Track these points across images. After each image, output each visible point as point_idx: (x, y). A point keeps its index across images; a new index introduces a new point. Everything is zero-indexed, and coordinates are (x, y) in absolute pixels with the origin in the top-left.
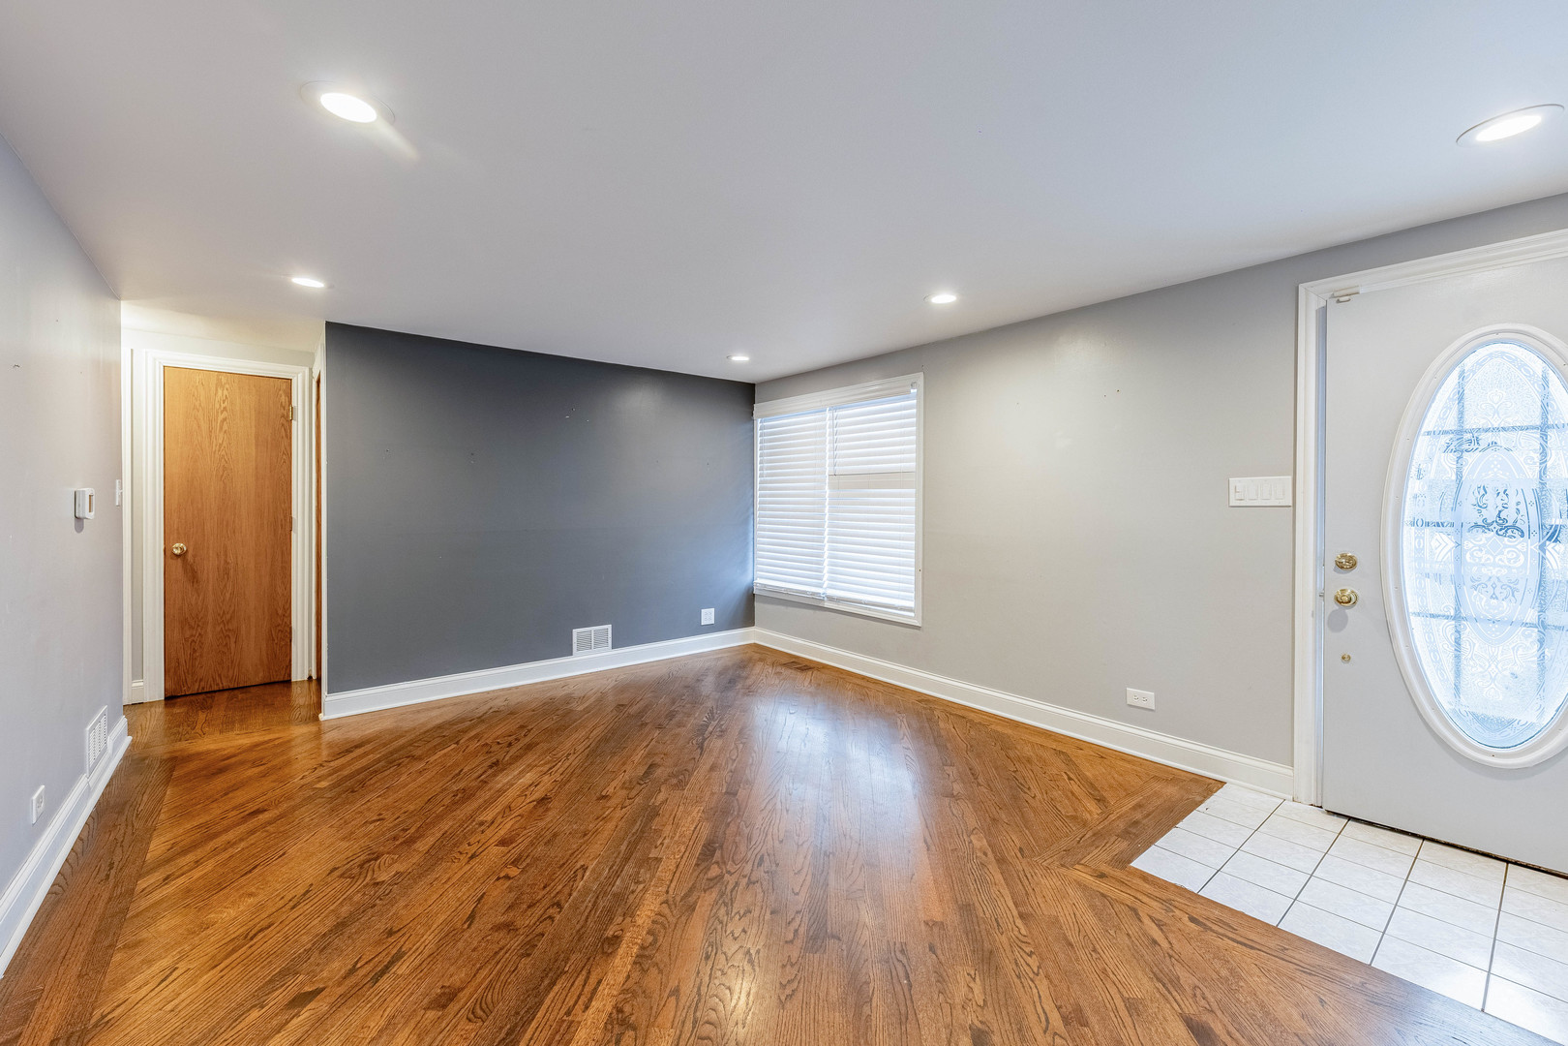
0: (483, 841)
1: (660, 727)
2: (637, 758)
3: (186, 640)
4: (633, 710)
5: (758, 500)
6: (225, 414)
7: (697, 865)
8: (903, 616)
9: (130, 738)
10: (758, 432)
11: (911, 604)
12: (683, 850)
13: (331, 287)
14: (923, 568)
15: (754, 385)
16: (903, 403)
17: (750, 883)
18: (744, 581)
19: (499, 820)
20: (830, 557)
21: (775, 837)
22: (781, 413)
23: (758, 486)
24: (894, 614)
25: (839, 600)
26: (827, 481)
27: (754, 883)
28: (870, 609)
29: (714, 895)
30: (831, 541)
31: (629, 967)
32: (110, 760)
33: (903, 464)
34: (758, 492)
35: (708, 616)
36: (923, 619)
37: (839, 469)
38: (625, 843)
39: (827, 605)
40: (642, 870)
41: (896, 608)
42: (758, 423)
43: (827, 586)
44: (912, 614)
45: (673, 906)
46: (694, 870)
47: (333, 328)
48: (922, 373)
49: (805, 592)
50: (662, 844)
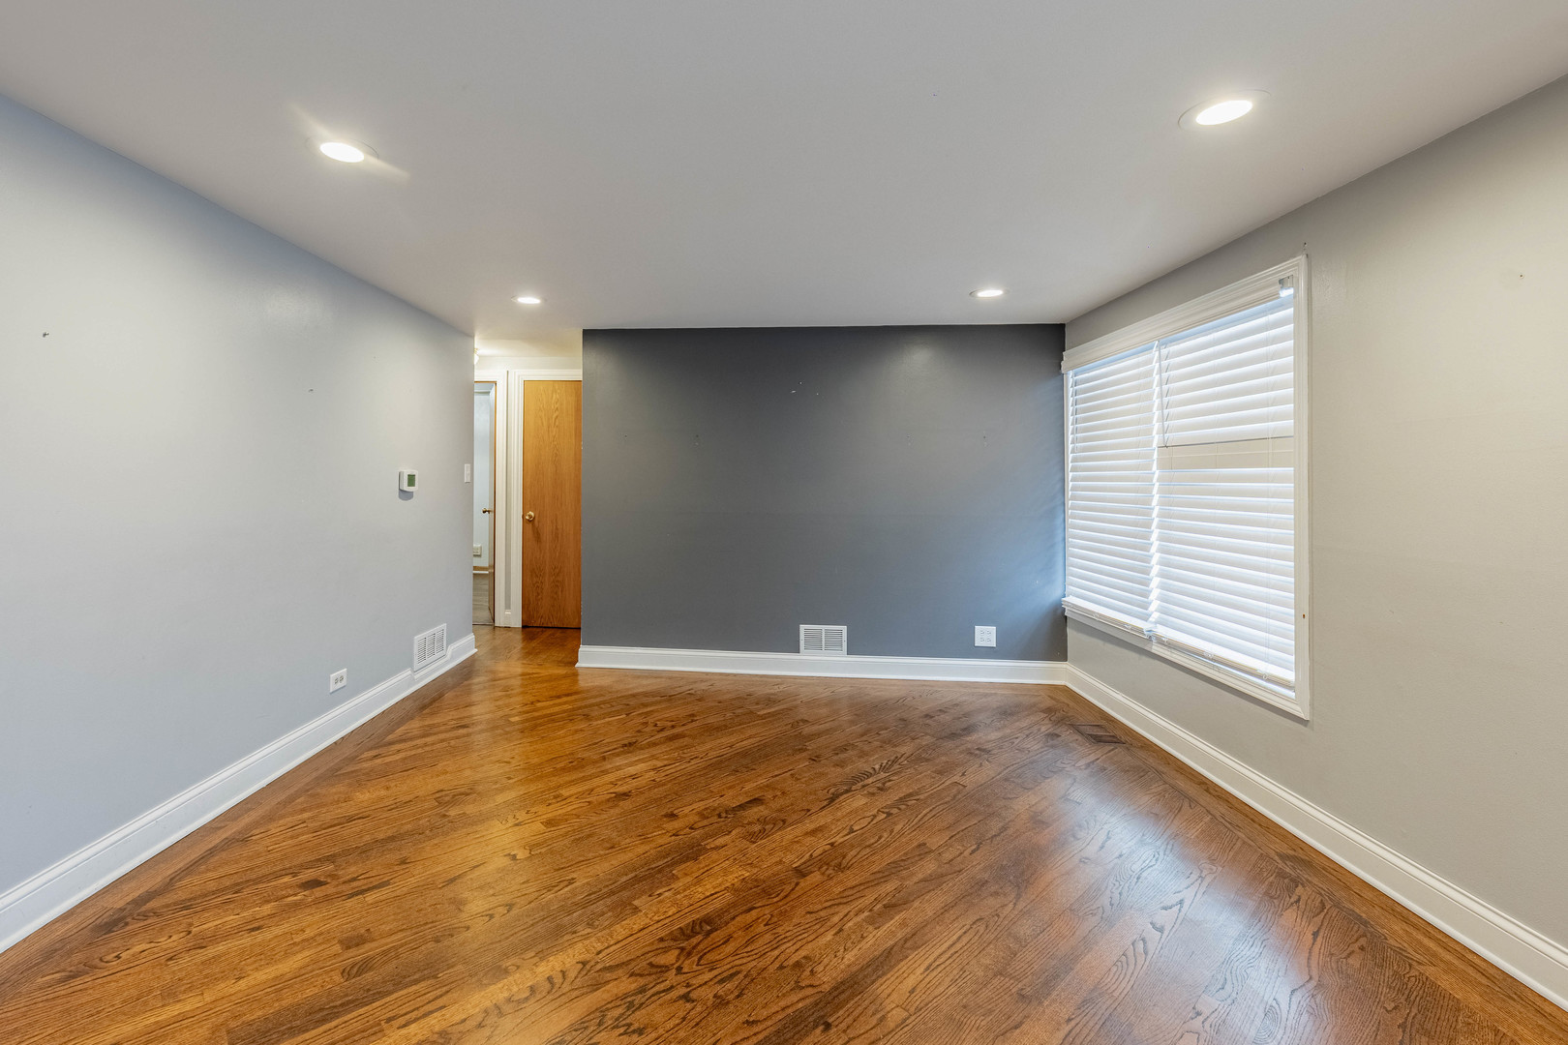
0: (540, 813)
1: (815, 759)
2: (748, 787)
3: (534, 585)
4: (807, 730)
5: (1070, 484)
6: (557, 413)
7: (661, 940)
8: (1275, 694)
9: (476, 650)
10: (1070, 390)
11: (1290, 676)
12: (670, 913)
13: (545, 300)
14: (1311, 612)
15: (1064, 325)
16: (1272, 317)
17: (686, 998)
18: (1051, 595)
19: (572, 799)
20: (1161, 575)
21: (782, 957)
22: (1095, 360)
23: (1069, 465)
24: (1259, 687)
25: (1171, 645)
26: (1155, 456)
27: (688, 1001)
28: (1219, 670)
29: (633, 986)
30: (1162, 550)
31: (477, 1010)
32: (447, 662)
33: (1272, 424)
34: (1071, 474)
35: (985, 635)
36: (1312, 705)
37: (1174, 437)
38: (633, 875)
39: (1156, 649)
40: (610, 914)
41: (1260, 677)
42: (1070, 378)
43: (1153, 620)
44: (1291, 694)
45: (584, 972)
46: (652, 943)
47: (590, 336)
48: (1301, 259)
49: (1123, 624)
50: (660, 895)
